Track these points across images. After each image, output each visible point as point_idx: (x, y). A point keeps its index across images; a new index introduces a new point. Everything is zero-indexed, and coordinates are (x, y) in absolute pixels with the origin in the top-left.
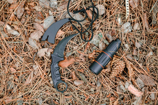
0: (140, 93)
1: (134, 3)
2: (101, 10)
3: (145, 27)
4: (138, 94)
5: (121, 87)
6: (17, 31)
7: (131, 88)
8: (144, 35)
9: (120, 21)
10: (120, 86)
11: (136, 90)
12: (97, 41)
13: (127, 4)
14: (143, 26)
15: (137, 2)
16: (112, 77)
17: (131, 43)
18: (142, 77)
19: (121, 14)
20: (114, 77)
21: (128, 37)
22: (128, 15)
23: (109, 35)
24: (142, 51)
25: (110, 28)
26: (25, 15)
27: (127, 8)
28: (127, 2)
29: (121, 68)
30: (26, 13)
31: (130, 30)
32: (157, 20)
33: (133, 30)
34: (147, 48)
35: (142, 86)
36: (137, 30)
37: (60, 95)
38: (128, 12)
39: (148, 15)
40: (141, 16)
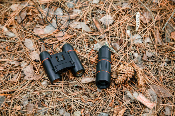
0: (152, 104)
1: (145, 19)
2: (108, 20)
3: (158, 42)
4: (149, 106)
5: (128, 95)
6: (14, 34)
7: (140, 98)
8: (156, 49)
9: (130, 33)
10: (127, 93)
11: (147, 101)
13: (138, 19)
14: (155, 42)
15: (149, 19)
16: (117, 81)
17: (141, 54)
18: (155, 88)
19: (131, 26)
20: (120, 83)
21: (138, 47)
22: (138, 27)
23: (116, 44)
24: (154, 62)
25: (118, 38)
26: (26, 21)
27: (138, 22)
28: (138, 17)
29: (129, 72)
30: (27, 18)
31: (140, 42)
32: (172, 38)
33: (143, 42)
34: (159, 59)
35: (154, 97)
36: (148, 43)
37: (51, 96)
38: (138, 24)
39: (160, 32)
40: (153, 32)
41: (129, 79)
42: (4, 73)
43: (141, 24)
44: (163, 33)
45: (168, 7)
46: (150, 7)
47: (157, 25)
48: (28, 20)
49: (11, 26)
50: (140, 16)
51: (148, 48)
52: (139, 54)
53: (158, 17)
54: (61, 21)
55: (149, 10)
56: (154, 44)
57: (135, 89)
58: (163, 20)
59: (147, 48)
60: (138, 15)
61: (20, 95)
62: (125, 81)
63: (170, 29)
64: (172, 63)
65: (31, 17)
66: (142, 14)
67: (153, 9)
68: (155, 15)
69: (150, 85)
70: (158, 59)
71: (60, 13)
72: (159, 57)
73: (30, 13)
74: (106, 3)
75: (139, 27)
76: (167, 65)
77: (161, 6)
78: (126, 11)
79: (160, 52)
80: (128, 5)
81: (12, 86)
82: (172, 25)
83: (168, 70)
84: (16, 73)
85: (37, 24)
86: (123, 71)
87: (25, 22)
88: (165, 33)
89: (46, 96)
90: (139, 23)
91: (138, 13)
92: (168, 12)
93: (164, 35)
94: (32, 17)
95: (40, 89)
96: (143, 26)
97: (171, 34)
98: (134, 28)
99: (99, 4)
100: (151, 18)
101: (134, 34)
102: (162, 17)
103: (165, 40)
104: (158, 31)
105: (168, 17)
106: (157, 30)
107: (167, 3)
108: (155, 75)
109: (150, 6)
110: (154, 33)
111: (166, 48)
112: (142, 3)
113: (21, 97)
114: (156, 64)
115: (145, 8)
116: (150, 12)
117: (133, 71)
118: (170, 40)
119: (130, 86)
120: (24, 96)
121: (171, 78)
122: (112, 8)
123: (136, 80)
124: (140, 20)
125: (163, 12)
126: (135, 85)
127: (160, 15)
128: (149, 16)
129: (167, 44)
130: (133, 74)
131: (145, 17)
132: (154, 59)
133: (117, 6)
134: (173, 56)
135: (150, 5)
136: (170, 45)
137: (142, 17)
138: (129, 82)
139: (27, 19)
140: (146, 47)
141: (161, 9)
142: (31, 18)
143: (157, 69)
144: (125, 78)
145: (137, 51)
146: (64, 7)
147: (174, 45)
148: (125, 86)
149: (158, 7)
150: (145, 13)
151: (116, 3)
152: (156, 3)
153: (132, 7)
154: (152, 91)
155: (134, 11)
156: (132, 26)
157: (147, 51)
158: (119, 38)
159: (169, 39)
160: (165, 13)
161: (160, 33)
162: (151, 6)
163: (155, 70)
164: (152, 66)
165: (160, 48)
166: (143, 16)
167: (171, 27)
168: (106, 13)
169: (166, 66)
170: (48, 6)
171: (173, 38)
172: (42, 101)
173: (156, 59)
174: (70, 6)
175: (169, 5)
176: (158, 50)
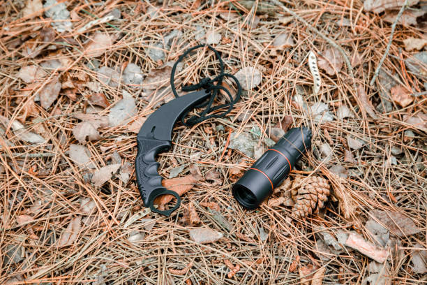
0: (381, 252)
1: (330, 65)
2: (250, 77)
3: (367, 114)
4: (376, 256)
5: (325, 239)
6: (39, 136)
7: (354, 243)
8: (366, 129)
9: (302, 102)
10: (322, 236)
11: (369, 247)
12: (249, 145)
13: (314, 67)
14: (361, 113)
15: (337, 65)
16: (297, 213)
17: (337, 144)
18: (380, 217)
19: (301, 86)
20: (303, 215)
21: (326, 131)
22: (318, 85)
23: (277, 129)
24: (368, 159)
25: (279, 115)
26: (62, 103)
27: (315, 73)
28: (313, 63)
29: (319, 189)
30: (64, 96)
31: (328, 118)
32: (395, 102)
33: (336, 117)
34: (378, 151)
35: (383, 238)
36: (346, 118)
37: (157, 267)
38: (318, 79)
39: (368, 91)
40: (351, 92)
41: (321, 204)
42: (38, 229)
43: (323, 77)
44: (374, 91)
45: (373, 32)
46: (333, 37)
47: (358, 75)
48: (67, 100)
49: (29, 118)
50: (318, 61)
51: (349, 130)
52: (332, 146)
53: (357, 58)
54: (143, 94)
55: (335, 45)
56: (359, 118)
57: (337, 225)
58: (368, 63)
59: (346, 131)
60: (312, 58)
61: (86, 275)
62: (314, 210)
63: (387, 82)
64: (407, 156)
65: (72, 93)
66: (320, 56)
67: (343, 41)
68: (348, 53)
69: (368, 211)
70: (375, 151)
71: (136, 74)
72: (376, 145)
73: (69, 84)
74: (236, 41)
75: (320, 84)
76: (398, 163)
77: (358, 32)
78: (285, 53)
79: (376, 135)
80: (286, 39)
81: (61, 257)
82: (389, 72)
83: (402, 172)
84: (66, 226)
85: (88, 106)
86: (304, 189)
87: (61, 106)
88: (378, 90)
89: (146, 269)
90: (319, 77)
91: (312, 54)
92: (376, 44)
93: (377, 95)
94: (75, 91)
95: (128, 254)
96: (328, 82)
97: (390, 92)
98: (308, 88)
99: (222, 44)
100: (342, 61)
101: (312, 103)
102: (365, 56)
103: (382, 107)
104: (362, 89)
105: (379, 55)
106: (361, 86)
107: (371, 25)
108: (375, 187)
109: (334, 35)
110: (355, 95)
111: (386, 124)
112: (315, 30)
113: (89, 279)
114: (374, 163)
115: (326, 40)
116: (338, 49)
117: (326, 185)
118: (393, 105)
119: (326, 219)
120: (95, 275)
121: (411, 189)
122: (253, 50)
123: (336, 204)
124: (319, 68)
125: (365, 46)
126: (335, 216)
127: (360, 53)
128: (337, 58)
129: (388, 116)
130: (328, 191)
131: (328, 62)
132: (367, 152)
133: (262, 44)
134: (405, 141)
135: (334, 32)
136: (394, 117)
137: (322, 62)
138: (322, 210)
139: (63, 98)
140: (344, 128)
141: (360, 38)
142: (72, 96)
143: (376, 174)
144: (312, 202)
145: (325, 141)
146: (144, 61)
147: (402, 116)
148: (314, 222)
149: (351, 34)
150: (328, 52)
151: (259, 37)
152: (346, 27)
153: (295, 42)
154: (375, 224)
155: (302, 50)
156: (305, 86)
157: (348, 137)
158: (281, 115)
159: (389, 104)
160: (370, 48)
161: (368, 93)
162: (336, 36)
163: (373, 176)
164: (365, 169)
165: (373, 126)
166: (324, 59)
167: (388, 78)
168: (240, 63)
169: (396, 164)
170: (106, 63)
171: (398, 101)
172: (138, 280)
173: (371, 153)
174: (155, 56)
175: (376, 27)
176: (371, 133)
